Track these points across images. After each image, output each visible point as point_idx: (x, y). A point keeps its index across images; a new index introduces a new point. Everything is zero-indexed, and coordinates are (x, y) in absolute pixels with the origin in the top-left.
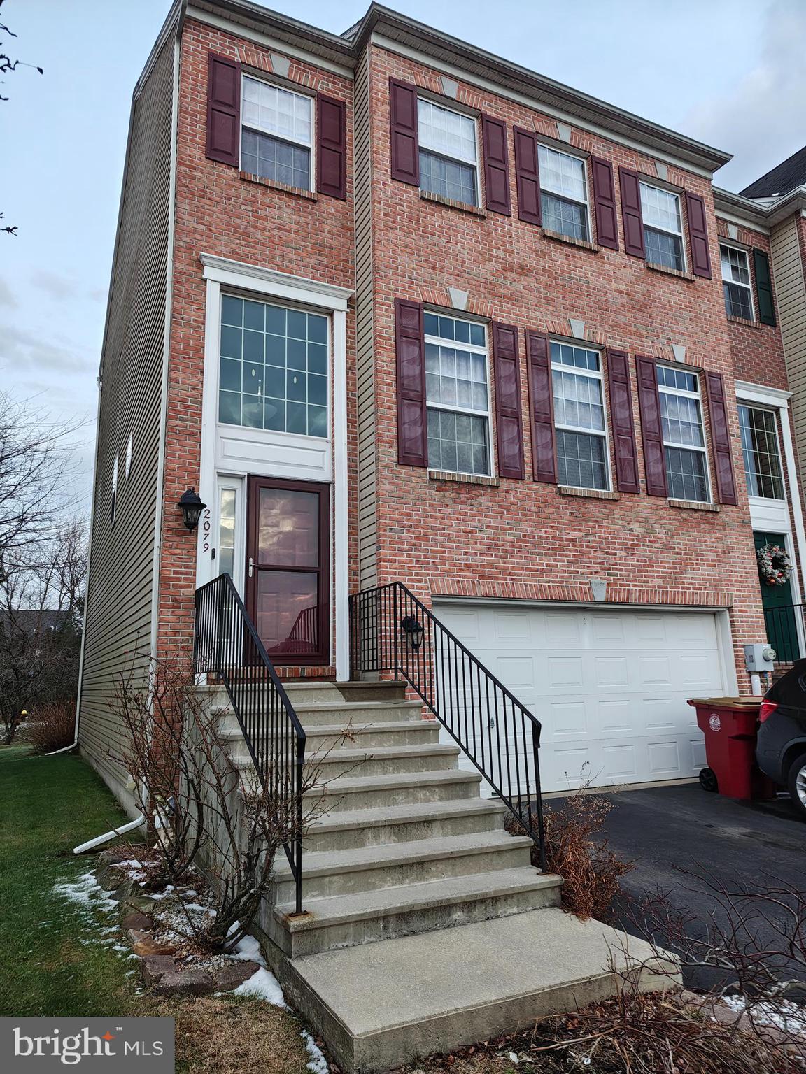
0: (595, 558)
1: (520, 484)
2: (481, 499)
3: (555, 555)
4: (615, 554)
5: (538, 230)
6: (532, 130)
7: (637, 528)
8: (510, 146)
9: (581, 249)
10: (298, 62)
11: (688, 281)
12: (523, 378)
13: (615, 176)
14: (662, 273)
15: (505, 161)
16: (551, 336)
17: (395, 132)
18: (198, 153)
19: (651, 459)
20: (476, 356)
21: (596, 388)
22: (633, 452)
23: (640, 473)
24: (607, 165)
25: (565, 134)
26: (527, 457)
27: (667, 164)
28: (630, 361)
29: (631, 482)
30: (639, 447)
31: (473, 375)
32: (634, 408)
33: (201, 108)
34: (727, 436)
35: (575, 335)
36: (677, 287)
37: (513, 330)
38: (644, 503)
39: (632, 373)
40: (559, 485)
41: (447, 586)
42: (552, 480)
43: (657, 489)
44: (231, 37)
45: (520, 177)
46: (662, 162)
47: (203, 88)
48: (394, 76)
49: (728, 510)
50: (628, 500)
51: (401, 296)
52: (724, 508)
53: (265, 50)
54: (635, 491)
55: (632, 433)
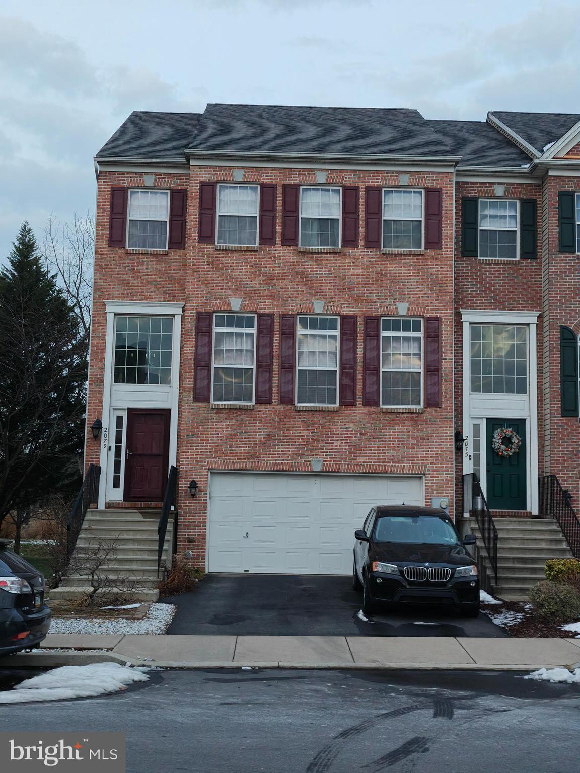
0: (318, 446)
1: (269, 406)
2: (242, 417)
3: (289, 445)
4: (333, 443)
5: (295, 248)
6: (297, 182)
7: (352, 427)
8: (279, 197)
9: (327, 253)
10: (160, 174)
11: (420, 255)
12: (276, 343)
13: (362, 194)
14: (395, 255)
15: (274, 210)
16: (298, 314)
17: (201, 214)
18: (105, 245)
19: (368, 382)
20: (248, 334)
21: (333, 341)
22: (354, 379)
23: (359, 393)
24: (356, 189)
25: (321, 178)
26: (275, 390)
27: (410, 172)
28: (360, 320)
29: (349, 398)
30: (359, 376)
31: (246, 345)
32: (360, 351)
33: (107, 219)
34: (439, 361)
35: (316, 311)
36: (409, 261)
37: (271, 316)
38: (360, 411)
39: (360, 328)
40: (296, 404)
41: (217, 464)
42: (291, 402)
43: (371, 401)
44: (123, 173)
45: (284, 217)
46: (405, 172)
47: (108, 208)
48: (204, 180)
49: (433, 411)
50: (346, 410)
51: (200, 309)
52: (428, 409)
53: (142, 174)
54: (353, 404)
55: (354, 368)
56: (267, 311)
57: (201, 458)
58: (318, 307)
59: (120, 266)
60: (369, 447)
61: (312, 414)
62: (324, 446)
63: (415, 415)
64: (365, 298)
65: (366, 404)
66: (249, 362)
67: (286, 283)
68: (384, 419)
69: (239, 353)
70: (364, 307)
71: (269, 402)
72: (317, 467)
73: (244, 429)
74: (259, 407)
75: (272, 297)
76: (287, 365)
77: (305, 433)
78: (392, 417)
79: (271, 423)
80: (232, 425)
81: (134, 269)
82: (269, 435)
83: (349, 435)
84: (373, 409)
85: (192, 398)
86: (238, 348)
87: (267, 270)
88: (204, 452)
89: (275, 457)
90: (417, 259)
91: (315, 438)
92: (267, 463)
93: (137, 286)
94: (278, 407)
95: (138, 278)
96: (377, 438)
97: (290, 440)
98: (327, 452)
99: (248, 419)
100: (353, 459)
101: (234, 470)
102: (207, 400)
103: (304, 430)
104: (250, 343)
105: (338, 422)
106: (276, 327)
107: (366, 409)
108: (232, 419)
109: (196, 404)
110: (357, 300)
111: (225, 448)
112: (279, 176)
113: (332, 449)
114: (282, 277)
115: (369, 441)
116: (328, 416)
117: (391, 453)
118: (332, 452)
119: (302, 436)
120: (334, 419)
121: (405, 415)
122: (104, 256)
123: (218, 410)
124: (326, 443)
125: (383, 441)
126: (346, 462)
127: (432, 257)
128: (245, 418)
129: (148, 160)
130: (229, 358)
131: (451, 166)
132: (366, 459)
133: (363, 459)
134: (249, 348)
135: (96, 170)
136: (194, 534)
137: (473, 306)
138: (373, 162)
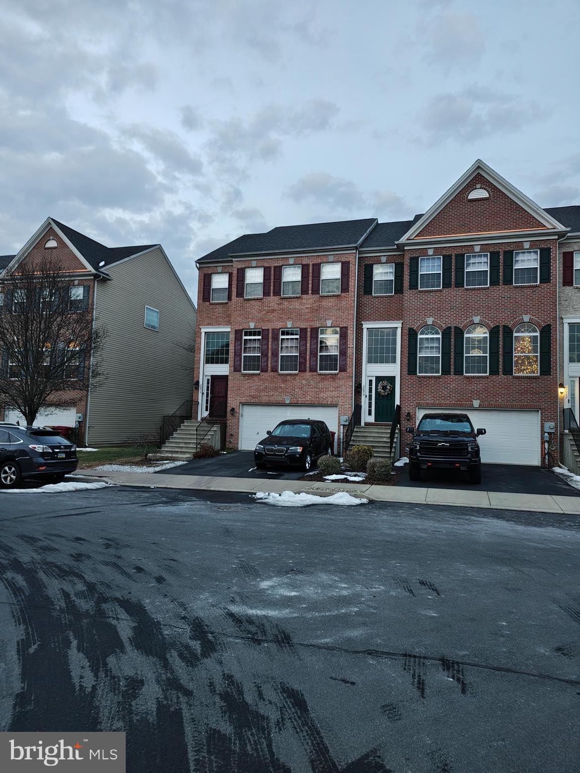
0: (288, 391)
1: (266, 373)
3: (275, 391)
4: (295, 390)
5: (280, 297)
6: (280, 264)
7: (304, 382)
8: (272, 273)
9: (294, 298)
10: (225, 266)
11: (338, 296)
12: (270, 343)
13: (311, 268)
14: (326, 297)
15: (270, 279)
16: (280, 329)
17: (237, 284)
18: (201, 301)
19: (312, 360)
20: (258, 339)
21: (296, 341)
22: (305, 359)
23: (308, 365)
24: (308, 265)
25: (291, 261)
26: (269, 365)
27: (334, 254)
28: (309, 330)
29: (303, 369)
30: (308, 358)
31: (257, 345)
32: (308, 345)
33: (202, 289)
34: (346, 348)
35: (288, 327)
36: (332, 300)
37: (268, 330)
38: (308, 374)
39: (309, 334)
40: (279, 372)
41: (243, 400)
42: (276, 371)
43: (313, 370)
44: (209, 267)
45: (274, 282)
46: (332, 255)
47: (202, 284)
48: (239, 267)
49: (342, 373)
50: (302, 374)
51: (237, 329)
52: (341, 373)
53: (217, 266)
54: (305, 371)
55: (306, 353)
56: (266, 328)
57: (236, 398)
58: (289, 325)
59: (207, 310)
60: (312, 392)
61: (286, 376)
63: (334, 376)
64: (311, 319)
65: (311, 371)
66: (259, 352)
67: (275, 314)
68: (319, 378)
69: (254, 348)
70: (311, 323)
71: (266, 371)
72: (288, 402)
73: (255, 384)
74: (262, 373)
75: (269, 321)
76: (275, 353)
78: (323, 377)
79: (267, 381)
80: (250, 382)
81: (213, 311)
82: (266, 387)
83: (303, 386)
84: (314, 373)
85: (233, 370)
86: (254, 346)
87: (266, 308)
88: (238, 395)
89: (269, 397)
90: (337, 298)
91: (287, 388)
92: (265, 400)
93: (215, 319)
94: (271, 373)
95: (215, 315)
96: (316, 387)
97: (276, 389)
98: (292, 394)
100: (304, 397)
101: (251, 403)
102: (240, 371)
103: (282, 384)
104: (259, 343)
105: (298, 380)
106: (270, 335)
107: (310, 374)
108: (250, 379)
109: (235, 373)
110: (307, 320)
111: (247, 393)
112: (273, 262)
113: (295, 393)
114: (273, 311)
115: (312, 389)
116: (293, 377)
117: (322, 395)
119: (281, 387)
120: (296, 379)
121: (329, 376)
122: (201, 306)
123: (244, 375)
124: (292, 390)
125: (318, 389)
126: (301, 399)
127: (344, 296)
128: (256, 378)
129: (217, 260)
130: (250, 351)
131: (353, 249)
132: (310, 397)
133: (309, 397)
134: (259, 346)
135: (197, 267)
136: (233, 432)
137: (369, 319)
138: (314, 251)
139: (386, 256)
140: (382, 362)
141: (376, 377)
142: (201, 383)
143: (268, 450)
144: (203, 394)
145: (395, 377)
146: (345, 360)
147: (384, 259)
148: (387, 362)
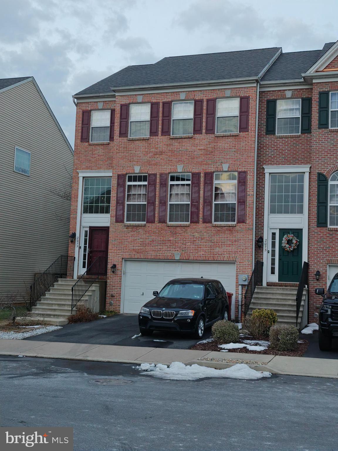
0: (178, 245)
1: (153, 224)
2: (140, 230)
3: (163, 245)
4: (186, 244)
5: (168, 137)
6: (170, 100)
7: (196, 235)
8: (161, 109)
9: (185, 138)
10: (106, 101)
11: (236, 136)
12: (157, 189)
13: (205, 104)
14: (222, 137)
15: (158, 116)
16: (169, 173)
17: (121, 122)
18: (79, 141)
19: (205, 210)
20: (144, 185)
21: (188, 187)
22: (198, 209)
23: (201, 216)
24: (201, 101)
25: (183, 96)
26: (156, 215)
27: (232, 88)
28: (202, 175)
29: (195, 219)
30: (201, 206)
31: (143, 191)
32: (202, 192)
33: (80, 128)
34: (245, 196)
35: (179, 171)
36: (230, 140)
37: (155, 175)
38: (201, 226)
39: (202, 179)
40: (168, 222)
41: (126, 255)
42: (164, 222)
43: (207, 221)
44: (88, 103)
45: (163, 120)
46: (229, 89)
47: (81, 122)
48: (122, 103)
49: (241, 225)
50: (194, 226)
51: (120, 173)
52: (239, 224)
53: (97, 102)
54: (197, 222)
55: (198, 202)
56: (153, 172)
57: (118, 253)
58: (180, 169)
59: (86, 152)
60: (205, 246)
61: (176, 228)
62: (181, 246)
63: (231, 228)
64: (205, 162)
65: (204, 222)
66: (144, 200)
67: (164, 156)
68: (214, 230)
69: (139, 196)
70: (205, 167)
71: (153, 222)
72: (177, 257)
73: (140, 236)
74: (148, 225)
75: (155, 164)
76: (163, 201)
77: (172, 238)
78: (219, 229)
79: (154, 233)
80: (134, 235)
81: (93, 153)
82: (153, 240)
83: (195, 240)
84: (208, 225)
85: (115, 221)
86: (139, 193)
87: (154, 150)
88: (120, 249)
89: (156, 252)
90: (235, 138)
91: (177, 241)
92: (151, 255)
93: (94, 162)
94: (158, 224)
95: (94, 157)
96: (210, 241)
97: (163, 243)
98: (183, 249)
99: (142, 231)
100: (197, 253)
101: (135, 259)
102: (122, 221)
103: (171, 237)
104: (144, 190)
105: (189, 232)
106: (158, 181)
107: (204, 225)
108: (134, 231)
109: (117, 224)
110: (201, 164)
111: (131, 247)
112: (161, 98)
113: (186, 247)
114: (161, 153)
115: (206, 242)
116: (184, 229)
117: (217, 249)
118: (186, 249)
119: (170, 240)
120: (187, 231)
121: (226, 228)
122: (79, 147)
123: (128, 227)
124: (182, 244)
125: (213, 242)
126: (193, 254)
127: (243, 136)
128: (141, 230)
129: (98, 95)
130: (134, 199)
131: (254, 83)
132: (203, 253)
133: (202, 253)
134: (144, 193)
135: (74, 103)
136: (114, 292)
138: (209, 85)
139: (292, 90)
140: (286, 212)
141: (280, 229)
142: (77, 235)
143: (156, 314)
144: (80, 248)
145: (302, 229)
146: (244, 209)
147: (289, 94)
148: (293, 212)
